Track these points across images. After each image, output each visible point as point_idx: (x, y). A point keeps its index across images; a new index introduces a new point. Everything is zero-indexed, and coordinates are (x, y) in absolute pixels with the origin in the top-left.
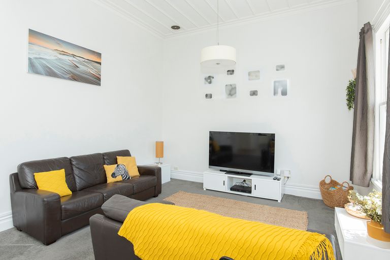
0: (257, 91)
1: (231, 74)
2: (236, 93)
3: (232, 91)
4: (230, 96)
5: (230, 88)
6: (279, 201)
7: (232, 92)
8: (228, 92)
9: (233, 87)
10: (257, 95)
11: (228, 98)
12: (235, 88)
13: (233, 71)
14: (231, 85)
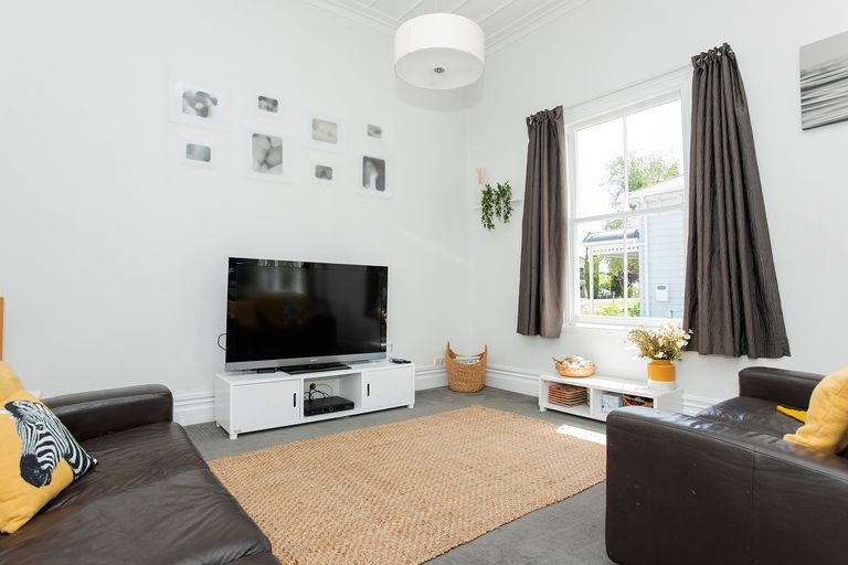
0: (330, 169)
1: (268, 109)
2: (280, 162)
3: (269, 156)
4: (265, 166)
5: (266, 145)
6: (411, 407)
7: (272, 159)
8: (261, 156)
9: (274, 145)
10: (330, 178)
11: (260, 171)
12: (280, 149)
13: (275, 103)
14: (269, 139)
